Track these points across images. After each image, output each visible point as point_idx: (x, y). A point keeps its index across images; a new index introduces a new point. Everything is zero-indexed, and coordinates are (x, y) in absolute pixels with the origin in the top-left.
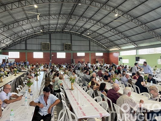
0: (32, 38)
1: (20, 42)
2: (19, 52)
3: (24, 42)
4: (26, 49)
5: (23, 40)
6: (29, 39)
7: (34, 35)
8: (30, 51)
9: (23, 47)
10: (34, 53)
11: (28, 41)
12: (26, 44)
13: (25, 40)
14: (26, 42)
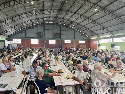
0: (30, 28)
1: (21, 31)
2: (20, 39)
3: (24, 32)
4: (26, 37)
5: (23, 30)
6: (28, 29)
7: (32, 26)
8: (28, 39)
9: (24, 35)
10: (32, 40)
11: (28, 31)
12: (26, 33)
13: (25, 30)
14: (26, 31)
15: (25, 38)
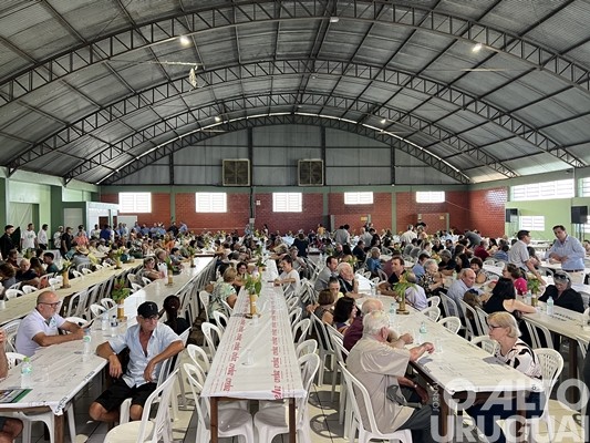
0: (191, 144)
1: (153, 160)
2: (149, 194)
3: (165, 160)
4: (172, 183)
5: (161, 151)
6: (181, 148)
7: (198, 136)
8: (183, 190)
9: (164, 177)
10: (197, 194)
11: (179, 157)
12: (171, 165)
13: (167, 152)
14: (171, 158)
15: (166, 190)
